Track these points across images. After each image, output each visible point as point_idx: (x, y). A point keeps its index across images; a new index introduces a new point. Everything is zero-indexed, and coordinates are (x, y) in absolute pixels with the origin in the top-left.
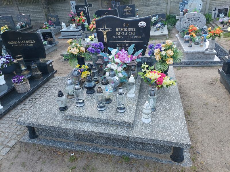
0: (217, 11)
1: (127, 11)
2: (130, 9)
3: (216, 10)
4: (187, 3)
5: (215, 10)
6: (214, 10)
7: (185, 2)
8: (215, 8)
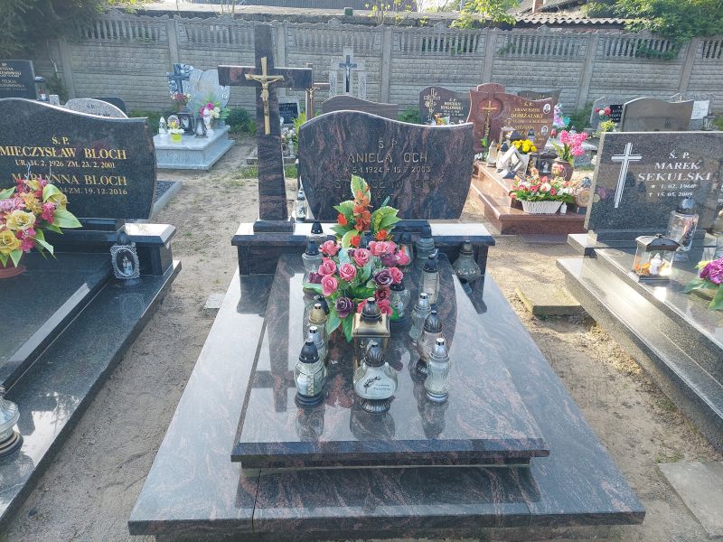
1: (7, 78)
2: (17, 74)
4: (188, 77)
7: (180, 74)
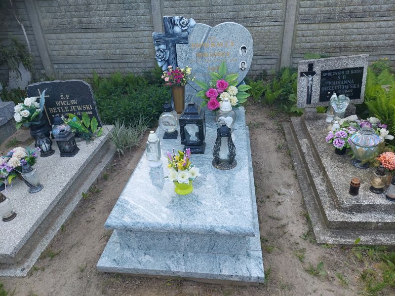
0: (316, 80)
3: (313, 73)
5: (311, 72)
6: (307, 74)
8: (311, 66)
